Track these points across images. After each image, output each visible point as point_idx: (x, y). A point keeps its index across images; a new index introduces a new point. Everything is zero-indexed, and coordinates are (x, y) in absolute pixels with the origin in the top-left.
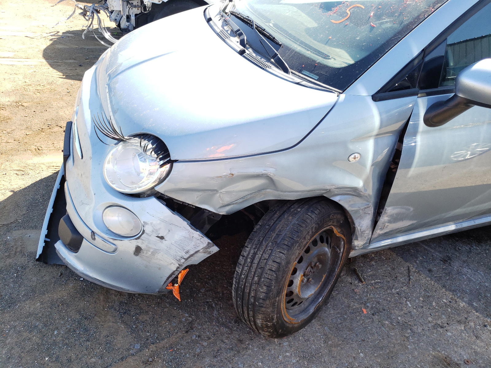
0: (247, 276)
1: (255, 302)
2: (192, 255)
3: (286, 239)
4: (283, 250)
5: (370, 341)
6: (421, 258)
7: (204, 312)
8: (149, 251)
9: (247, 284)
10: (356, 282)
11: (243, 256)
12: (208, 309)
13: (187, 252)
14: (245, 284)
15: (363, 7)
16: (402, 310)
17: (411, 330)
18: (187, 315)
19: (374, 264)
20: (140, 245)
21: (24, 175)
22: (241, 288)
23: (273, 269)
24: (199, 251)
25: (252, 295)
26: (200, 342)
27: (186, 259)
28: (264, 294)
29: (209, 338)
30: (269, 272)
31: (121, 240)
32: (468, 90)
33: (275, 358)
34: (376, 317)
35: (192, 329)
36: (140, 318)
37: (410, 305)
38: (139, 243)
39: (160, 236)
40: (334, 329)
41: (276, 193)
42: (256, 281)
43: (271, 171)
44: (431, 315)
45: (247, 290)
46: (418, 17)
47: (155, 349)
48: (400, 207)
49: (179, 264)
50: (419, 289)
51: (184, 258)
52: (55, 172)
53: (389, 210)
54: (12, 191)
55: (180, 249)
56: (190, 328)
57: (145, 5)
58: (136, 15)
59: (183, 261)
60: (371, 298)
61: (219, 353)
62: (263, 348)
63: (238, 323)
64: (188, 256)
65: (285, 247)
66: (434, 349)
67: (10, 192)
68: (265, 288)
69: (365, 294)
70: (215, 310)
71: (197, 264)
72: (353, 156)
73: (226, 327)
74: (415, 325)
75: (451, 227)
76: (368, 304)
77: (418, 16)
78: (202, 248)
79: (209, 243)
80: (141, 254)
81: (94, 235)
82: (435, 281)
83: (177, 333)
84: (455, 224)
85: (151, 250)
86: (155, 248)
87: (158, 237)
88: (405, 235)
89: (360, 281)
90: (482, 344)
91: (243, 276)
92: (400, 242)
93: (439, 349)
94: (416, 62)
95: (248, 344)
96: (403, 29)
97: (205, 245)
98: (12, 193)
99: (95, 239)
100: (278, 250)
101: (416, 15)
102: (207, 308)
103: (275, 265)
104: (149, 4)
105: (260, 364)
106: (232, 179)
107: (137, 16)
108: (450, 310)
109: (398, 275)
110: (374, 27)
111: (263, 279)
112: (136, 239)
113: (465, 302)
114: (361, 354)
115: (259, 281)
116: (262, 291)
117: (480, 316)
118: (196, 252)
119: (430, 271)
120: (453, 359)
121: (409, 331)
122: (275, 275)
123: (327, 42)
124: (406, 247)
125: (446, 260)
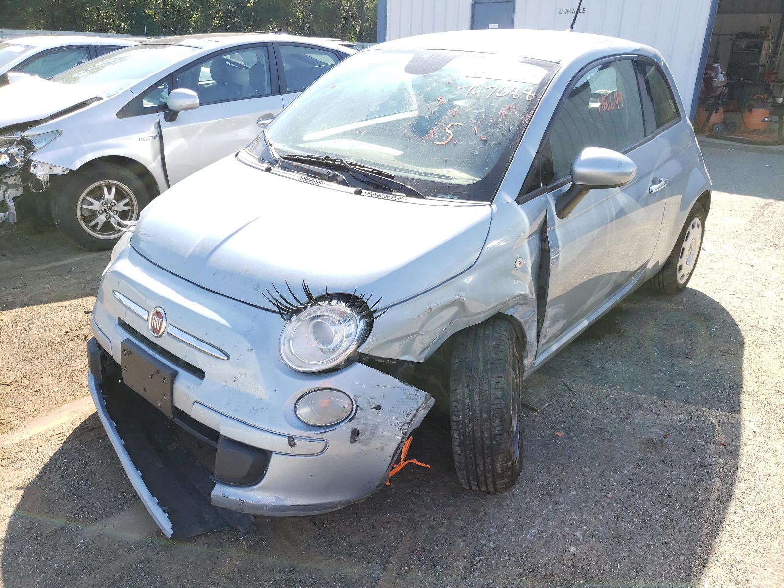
0: (473, 419)
1: (491, 442)
2: (414, 416)
3: (496, 362)
4: (499, 374)
5: (583, 456)
6: (566, 370)
7: (414, 503)
8: (368, 430)
9: (475, 428)
10: (530, 413)
11: (457, 401)
12: (416, 499)
13: (408, 415)
14: (473, 427)
15: (463, 125)
16: (587, 419)
17: (606, 431)
18: (399, 515)
19: (532, 391)
20: (356, 427)
21: (15, 462)
22: (469, 435)
23: (500, 397)
24: (419, 408)
25: (486, 436)
26: (437, 531)
27: (409, 424)
28: (499, 428)
29: (443, 523)
30: (496, 401)
31: (333, 430)
32: (583, 178)
33: (518, 508)
34: (572, 435)
35: (417, 524)
36: (352, 541)
37: (591, 413)
38: (354, 424)
39: (375, 406)
40: (547, 460)
41: (466, 319)
42: (485, 418)
43: (462, 296)
44: (611, 412)
45: (478, 435)
46: (520, 125)
47: (397, 560)
48: (555, 306)
49: (403, 433)
50: (586, 397)
51: (406, 423)
52: (64, 441)
53: (550, 312)
54: (19, 488)
55: (400, 414)
56: (414, 526)
57: (40, 180)
58: (14, 199)
59: (406, 427)
60: (555, 421)
61: (465, 531)
62: (501, 506)
63: (458, 497)
64: (409, 418)
65: (499, 370)
66: (636, 438)
67: (17, 491)
68: (498, 420)
69: (547, 420)
70: (424, 497)
71: (418, 426)
72: (518, 262)
73: (449, 506)
74: (606, 427)
75: (585, 323)
76: (557, 427)
77: (521, 123)
78: (421, 403)
79: (426, 395)
80: (359, 437)
81: (294, 440)
82: (593, 385)
83: (405, 535)
84: (586, 319)
85: (370, 428)
86: (374, 423)
87: (374, 408)
88: (555, 343)
89: (534, 410)
90: (665, 417)
91: (467, 421)
92: (555, 351)
93: (638, 436)
94: (536, 162)
95: (484, 510)
96: (513, 137)
97: (423, 399)
98: (22, 491)
99: (295, 444)
100: (495, 376)
101: (518, 123)
102: (414, 500)
103: (499, 391)
104: (45, 178)
105: (511, 520)
106: (432, 313)
107: (17, 200)
108: (622, 403)
109: (560, 391)
110: (486, 140)
111: (493, 413)
112: (350, 421)
113: (628, 391)
114: (586, 470)
115: (489, 417)
116: (496, 425)
117: (646, 397)
118: (417, 411)
119: (582, 377)
120: (654, 438)
121: (606, 433)
122: (503, 402)
123: (446, 163)
124: (546, 366)
125: (587, 364)
